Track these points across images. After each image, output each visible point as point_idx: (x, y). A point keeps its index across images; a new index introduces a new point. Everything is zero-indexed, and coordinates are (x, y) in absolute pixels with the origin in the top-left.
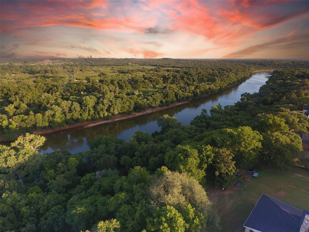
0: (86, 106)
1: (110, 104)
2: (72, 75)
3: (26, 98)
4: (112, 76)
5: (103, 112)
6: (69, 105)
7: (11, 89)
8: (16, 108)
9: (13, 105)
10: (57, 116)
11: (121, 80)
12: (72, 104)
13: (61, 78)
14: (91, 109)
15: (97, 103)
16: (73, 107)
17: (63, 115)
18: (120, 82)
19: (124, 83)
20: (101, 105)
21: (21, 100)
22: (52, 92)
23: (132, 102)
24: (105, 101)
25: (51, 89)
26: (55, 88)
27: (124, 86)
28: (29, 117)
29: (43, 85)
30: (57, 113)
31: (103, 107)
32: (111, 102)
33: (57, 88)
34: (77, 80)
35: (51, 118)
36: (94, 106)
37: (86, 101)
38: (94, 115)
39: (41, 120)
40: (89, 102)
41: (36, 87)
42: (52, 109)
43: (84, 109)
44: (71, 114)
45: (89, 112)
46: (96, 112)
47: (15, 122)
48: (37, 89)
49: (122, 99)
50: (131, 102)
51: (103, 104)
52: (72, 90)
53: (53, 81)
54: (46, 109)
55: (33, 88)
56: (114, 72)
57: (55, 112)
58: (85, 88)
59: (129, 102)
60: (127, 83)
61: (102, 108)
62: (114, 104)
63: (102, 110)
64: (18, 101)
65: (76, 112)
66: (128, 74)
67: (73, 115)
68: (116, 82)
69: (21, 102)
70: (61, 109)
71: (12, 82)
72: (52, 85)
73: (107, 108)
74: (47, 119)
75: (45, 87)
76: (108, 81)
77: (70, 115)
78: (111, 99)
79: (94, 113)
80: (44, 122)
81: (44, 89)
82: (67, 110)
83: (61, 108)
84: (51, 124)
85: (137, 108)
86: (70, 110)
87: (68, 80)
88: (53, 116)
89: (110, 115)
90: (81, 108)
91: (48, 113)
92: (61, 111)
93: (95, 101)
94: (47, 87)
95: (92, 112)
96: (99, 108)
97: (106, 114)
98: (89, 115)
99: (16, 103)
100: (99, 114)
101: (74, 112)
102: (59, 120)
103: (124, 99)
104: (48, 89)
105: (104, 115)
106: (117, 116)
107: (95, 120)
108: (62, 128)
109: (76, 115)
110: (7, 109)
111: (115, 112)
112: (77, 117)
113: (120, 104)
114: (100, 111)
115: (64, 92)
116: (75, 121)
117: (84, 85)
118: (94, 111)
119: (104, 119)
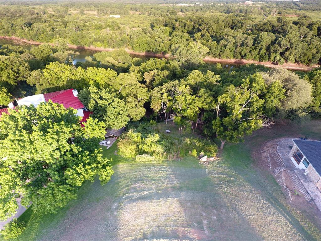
0: (259, 43)
1: (289, 46)
3: (212, 29)
5: (276, 54)
6: (243, 39)
7: (204, 20)
8: (202, 36)
9: (201, 33)
10: (228, 47)
12: (246, 38)
13: (253, 18)
14: (264, 48)
15: (273, 43)
16: (246, 41)
20: (277, 46)
21: (208, 30)
22: (236, 28)
24: (284, 42)
25: (236, 26)
26: (240, 24)
28: (207, 43)
29: (230, 20)
31: (279, 48)
32: (291, 44)
33: (242, 26)
35: (223, 48)
36: (269, 45)
37: (261, 37)
38: (264, 55)
39: (215, 48)
40: (264, 39)
41: (224, 22)
42: (227, 40)
43: (256, 47)
44: (242, 48)
45: (259, 52)
46: (268, 52)
48: (224, 24)
49: (309, 44)
50: (319, 51)
51: (280, 46)
52: (255, 29)
54: (222, 39)
55: (221, 22)
57: (228, 43)
61: (276, 50)
62: (293, 48)
64: (205, 30)
65: (247, 48)
67: (242, 50)
68: (315, 27)
69: (207, 31)
72: (238, 22)
73: (282, 51)
74: (219, 48)
75: (231, 23)
76: (305, 24)
77: (240, 49)
78: (293, 41)
79: (265, 53)
80: (216, 50)
81: (230, 25)
82: (239, 44)
83: (235, 40)
84: (221, 53)
86: (242, 45)
88: (225, 46)
89: (282, 60)
90: (253, 45)
91: (223, 42)
92: (234, 43)
93: (272, 40)
94: (233, 23)
95: (264, 51)
96: (272, 48)
97: (278, 57)
98: (259, 54)
99: (203, 32)
100: (269, 55)
101: (245, 46)
102: (228, 51)
103: (311, 45)
104: (234, 25)
105: (274, 58)
106: (290, 64)
107: (262, 61)
108: (228, 60)
109: (246, 50)
110: (196, 35)
111: (290, 56)
112: (246, 52)
113: (302, 50)
114: (273, 52)
115: (247, 31)
116: (242, 56)
117: (271, 25)
118: (265, 51)
119: (273, 63)
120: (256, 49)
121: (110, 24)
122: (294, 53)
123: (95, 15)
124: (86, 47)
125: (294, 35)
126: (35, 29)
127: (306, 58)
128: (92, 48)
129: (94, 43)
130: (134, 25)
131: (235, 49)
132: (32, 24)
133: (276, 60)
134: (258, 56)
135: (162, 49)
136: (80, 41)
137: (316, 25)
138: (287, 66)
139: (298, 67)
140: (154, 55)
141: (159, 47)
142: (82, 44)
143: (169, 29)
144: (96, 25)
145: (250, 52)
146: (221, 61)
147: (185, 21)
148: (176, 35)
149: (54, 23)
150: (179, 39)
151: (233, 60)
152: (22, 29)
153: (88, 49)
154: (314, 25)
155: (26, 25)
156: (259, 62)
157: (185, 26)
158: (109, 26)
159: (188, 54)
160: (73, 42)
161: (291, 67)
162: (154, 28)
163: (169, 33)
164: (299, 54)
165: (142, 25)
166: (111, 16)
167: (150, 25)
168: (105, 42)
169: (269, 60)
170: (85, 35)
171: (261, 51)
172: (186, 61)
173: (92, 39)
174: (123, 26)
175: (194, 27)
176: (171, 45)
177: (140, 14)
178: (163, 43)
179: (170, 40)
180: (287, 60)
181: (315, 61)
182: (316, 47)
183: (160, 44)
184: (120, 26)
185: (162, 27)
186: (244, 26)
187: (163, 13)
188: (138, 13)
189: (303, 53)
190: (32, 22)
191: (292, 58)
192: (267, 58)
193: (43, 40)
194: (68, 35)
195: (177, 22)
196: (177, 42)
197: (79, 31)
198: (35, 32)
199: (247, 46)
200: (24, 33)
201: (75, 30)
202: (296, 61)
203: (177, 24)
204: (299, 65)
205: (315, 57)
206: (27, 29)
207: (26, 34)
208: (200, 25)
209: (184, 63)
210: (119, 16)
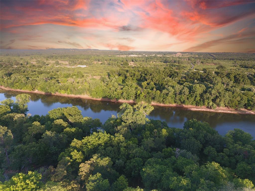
0: (194, 92)
1: (218, 95)
2: (193, 66)
3: (155, 79)
4: (231, 70)
5: (209, 100)
6: (181, 89)
7: (149, 71)
8: (148, 84)
9: (147, 82)
10: (169, 95)
11: (239, 74)
12: (183, 88)
13: (184, 67)
14: (198, 96)
15: (205, 92)
16: (183, 91)
17: (174, 96)
18: (238, 76)
19: (242, 77)
20: (209, 94)
21: (152, 80)
22: (173, 77)
23: (245, 98)
24: (213, 92)
25: (173, 75)
26: (176, 74)
27: (242, 80)
28: (152, 92)
29: (168, 71)
30: (170, 93)
31: (210, 96)
32: (219, 93)
33: (177, 75)
34: (195, 70)
35: (165, 95)
36: (202, 94)
37: (195, 88)
38: (199, 101)
39: (159, 96)
40: (197, 90)
41: (164, 72)
42: (168, 90)
43: (192, 94)
44: (181, 96)
45: (195, 98)
46: (202, 99)
47: (144, 93)
48: (164, 74)
49: (233, 93)
50: (242, 98)
51: (211, 94)
52: (188, 77)
53: (177, 69)
54: (164, 88)
55: (161, 72)
56: (235, 66)
57: (169, 92)
58: (199, 77)
59: (240, 97)
60: (246, 78)
61: (208, 97)
62: (222, 96)
63: (208, 99)
64: (150, 80)
65: (185, 96)
66: (251, 70)
67: (181, 97)
68: (232, 76)
69: (151, 81)
70: (174, 91)
71: (152, 67)
72: (175, 72)
73: (213, 98)
74: (162, 96)
75: (169, 73)
76: (224, 73)
77: (179, 96)
78: (220, 91)
79: (200, 100)
80: (160, 97)
81: (169, 74)
82: (178, 92)
83: (174, 89)
84: (164, 100)
85: (249, 106)
86: (180, 93)
87: (188, 70)
88: (167, 94)
89: (215, 105)
90: (190, 93)
91: (164, 91)
92: (174, 92)
93: (203, 89)
94: (171, 73)
95: (198, 98)
96: (205, 96)
97: (211, 103)
98: (195, 100)
99: (148, 81)
100: (204, 101)
101: (183, 95)
102: (170, 98)
103: (235, 93)
104: (171, 74)
105: (208, 104)
106: (222, 108)
107: (199, 106)
108: (171, 105)
109: (184, 98)
110: (143, 84)
111: (220, 103)
112: (184, 99)
113: (229, 97)
114: (206, 99)
115: (182, 78)
116: (181, 102)
117: (199, 75)
118: (200, 98)
119: (208, 107)
120: (192, 96)
121: (76, 73)
122: (223, 100)
123: (67, 65)
124: (53, 94)
125: (220, 87)
126: (13, 79)
127: (234, 104)
128: (58, 94)
129: (59, 90)
130: (95, 74)
131: (175, 97)
132: (12, 74)
133: (210, 105)
134: (195, 102)
135: (115, 96)
136: (48, 89)
137: (233, 75)
138: (219, 110)
139: (228, 111)
140: (108, 101)
141: (112, 95)
142: (49, 91)
143: (121, 78)
144: (64, 74)
145: (188, 99)
146: (165, 105)
147: (134, 72)
148: (127, 85)
149: (31, 73)
150: (130, 88)
151: (174, 105)
152: (3, 78)
153: (54, 95)
154: (231, 75)
155: (6, 75)
156: (196, 106)
157: (134, 75)
158: (75, 75)
159: (134, 116)
160: (42, 89)
161: (223, 111)
162: (110, 77)
163: (122, 81)
164: (228, 100)
165: (101, 74)
166: (79, 66)
167: (107, 74)
168: (68, 90)
169: (204, 104)
170: (53, 84)
171: (197, 98)
172: (132, 122)
173: (58, 87)
174: (86, 74)
175: (141, 76)
176: (123, 93)
177: (101, 64)
178: (116, 91)
179: (122, 89)
180: (218, 105)
181: (241, 106)
182: (239, 95)
183: (113, 92)
184: (84, 75)
185: (117, 77)
186: (179, 75)
187: (118, 64)
188: (100, 63)
189: (230, 100)
190: (13, 72)
191: (222, 104)
192: (202, 104)
193: (17, 88)
194: (39, 83)
195: (128, 73)
196: (127, 91)
197: (49, 80)
198: (12, 81)
199: (185, 94)
200: (3, 81)
201: (45, 80)
202: (226, 106)
203: (128, 74)
204: (229, 109)
205: (240, 103)
206: (6, 78)
207: (5, 82)
208: (146, 75)
209: (131, 124)
210: (85, 66)
